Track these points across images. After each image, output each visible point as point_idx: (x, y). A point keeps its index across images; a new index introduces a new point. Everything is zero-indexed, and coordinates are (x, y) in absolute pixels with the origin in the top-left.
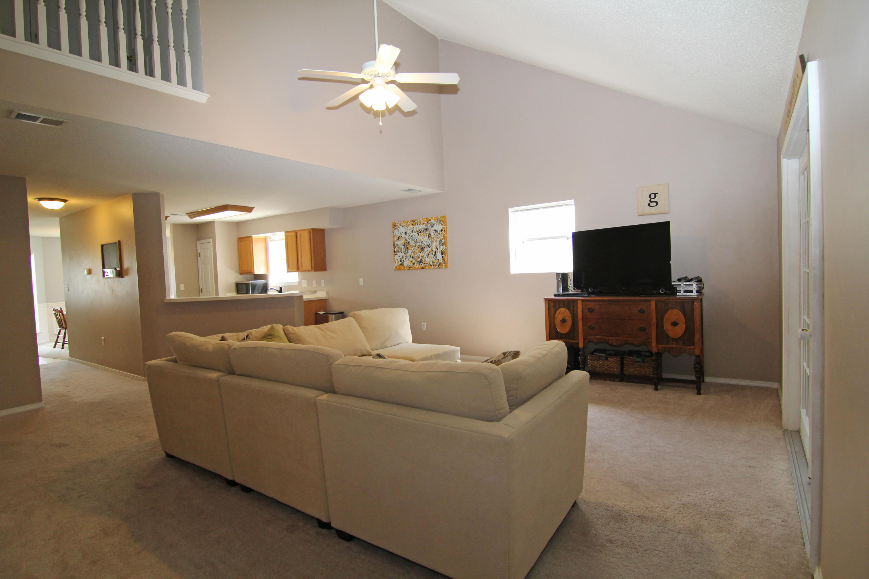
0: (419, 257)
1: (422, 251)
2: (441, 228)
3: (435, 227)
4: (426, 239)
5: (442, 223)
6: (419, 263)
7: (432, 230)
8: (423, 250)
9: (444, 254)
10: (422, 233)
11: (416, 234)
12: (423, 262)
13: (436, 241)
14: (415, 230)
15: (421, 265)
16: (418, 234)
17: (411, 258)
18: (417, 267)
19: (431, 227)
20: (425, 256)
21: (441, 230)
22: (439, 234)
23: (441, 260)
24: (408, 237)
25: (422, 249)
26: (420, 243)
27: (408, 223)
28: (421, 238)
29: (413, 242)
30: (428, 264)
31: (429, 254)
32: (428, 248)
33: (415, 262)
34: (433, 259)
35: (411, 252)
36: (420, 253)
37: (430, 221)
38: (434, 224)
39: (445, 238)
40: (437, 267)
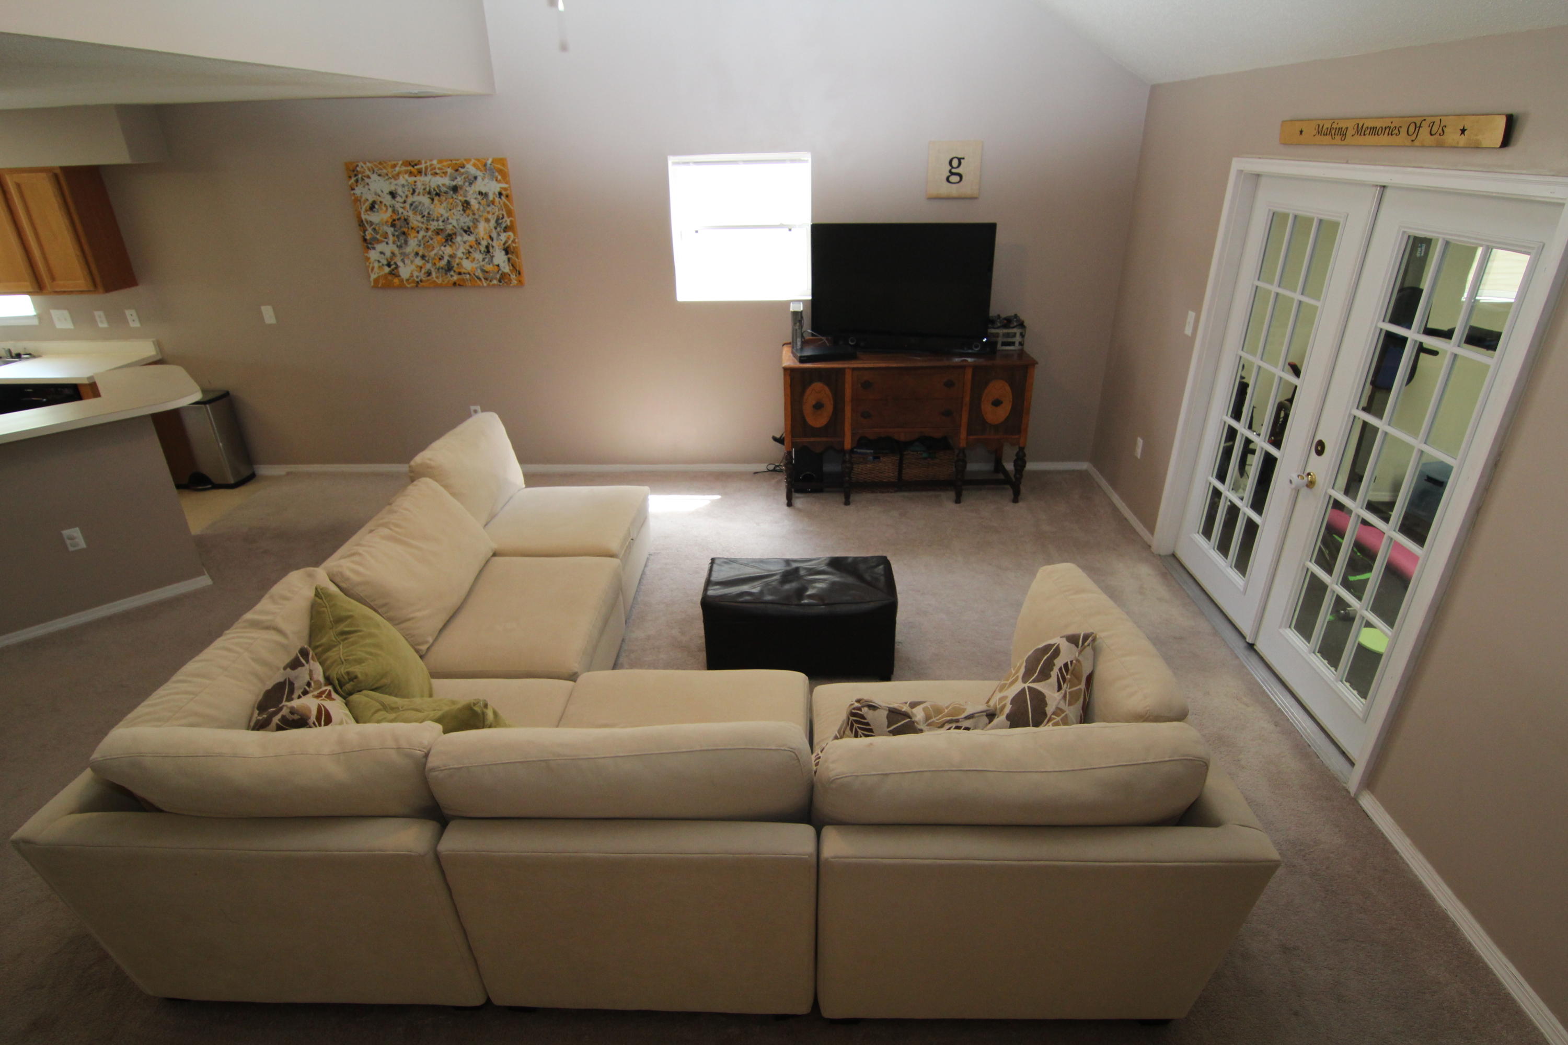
0: (443, 257)
1: (450, 243)
2: (498, 190)
3: (480, 185)
4: (455, 213)
5: (499, 177)
6: (444, 271)
7: (472, 192)
8: (451, 241)
9: (513, 253)
10: (441, 197)
11: (425, 200)
12: (454, 269)
13: (487, 220)
14: (420, 188)
15: (452, 276)
16: (433, 200)
17: (419, 258)
18: (439, 281)
19: (467, 184)
20: (459, 254)
21: (497, 194)
22: (493, 202)
23: (504, 268)
24: (402, 205)
25: (449, 238)
26: (440, 223)
27: (397, 169)
28: (442, 211)
29: (419, 218)
30: (469, 274)
31: (471, 250)
32: (466, 237)
33: (433, 270)
34: (482, 263)
35: (416, 242)
36: (443, 248)
37: (461, 167)
38: (476, 178)
39: (510, 213)
40: (495, 282)
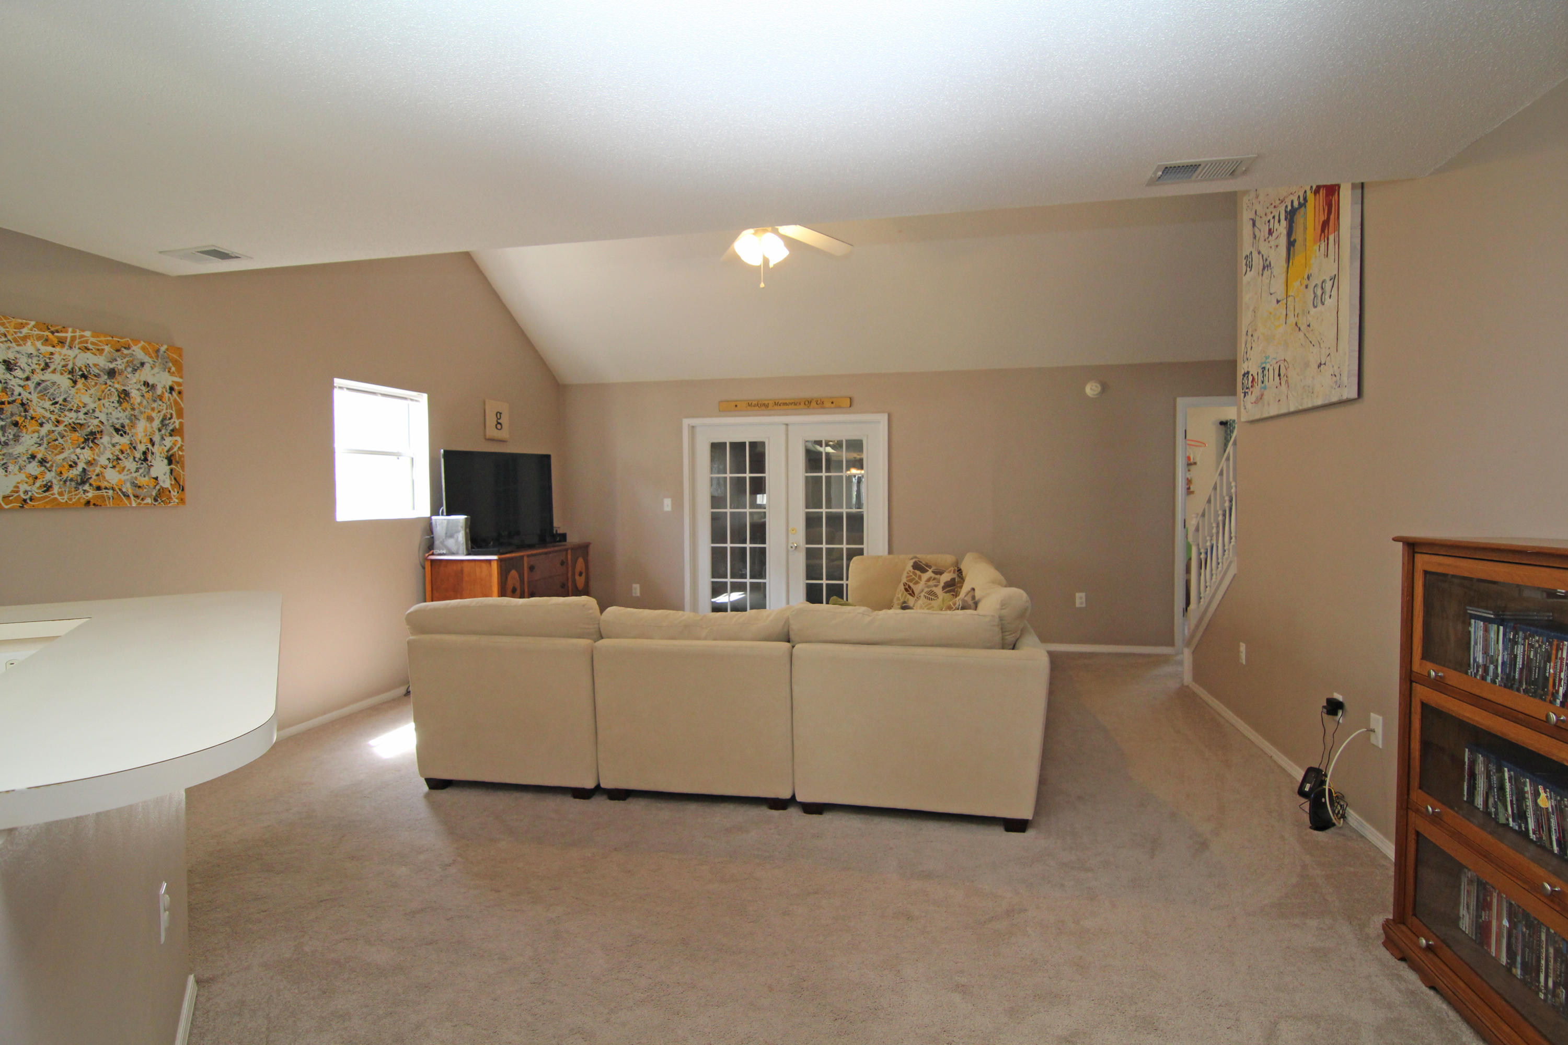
0: (76, 464)
1: (91, 445)
2: (169, 383)
3: (146, 374)
4: (107, 405)
5: (173, 369)
6: (73, 484)
7: (135, 381)
8: (93, 442)
9: (178, 463)
10: (90, 381)
11: (64, 381)
12: (91, 481)
13: (150, 419)
14: (57, 363)
15: (85, 491)
16: (75, 382)
17: (35, 464)
18: (63, 500)
19: (130, 370)
20: (103, 461)
21: (168, 388)
22: (161, 397)
23: (164, 481)
24: (22, 383)
25: (92, 438)
26: (81, 415)
27: (25, 331)
28: (86, 399)
29: (47, 404)
30: (113, 489)
31: (121, 456)
32: (117, 438)
33: (54, 481)
34: (135, 475)
35: (35, 439)
36: (78, 451)
37: (125, 348)
38: (143, 364)
39: (180, 414)
40: (149, 500)
